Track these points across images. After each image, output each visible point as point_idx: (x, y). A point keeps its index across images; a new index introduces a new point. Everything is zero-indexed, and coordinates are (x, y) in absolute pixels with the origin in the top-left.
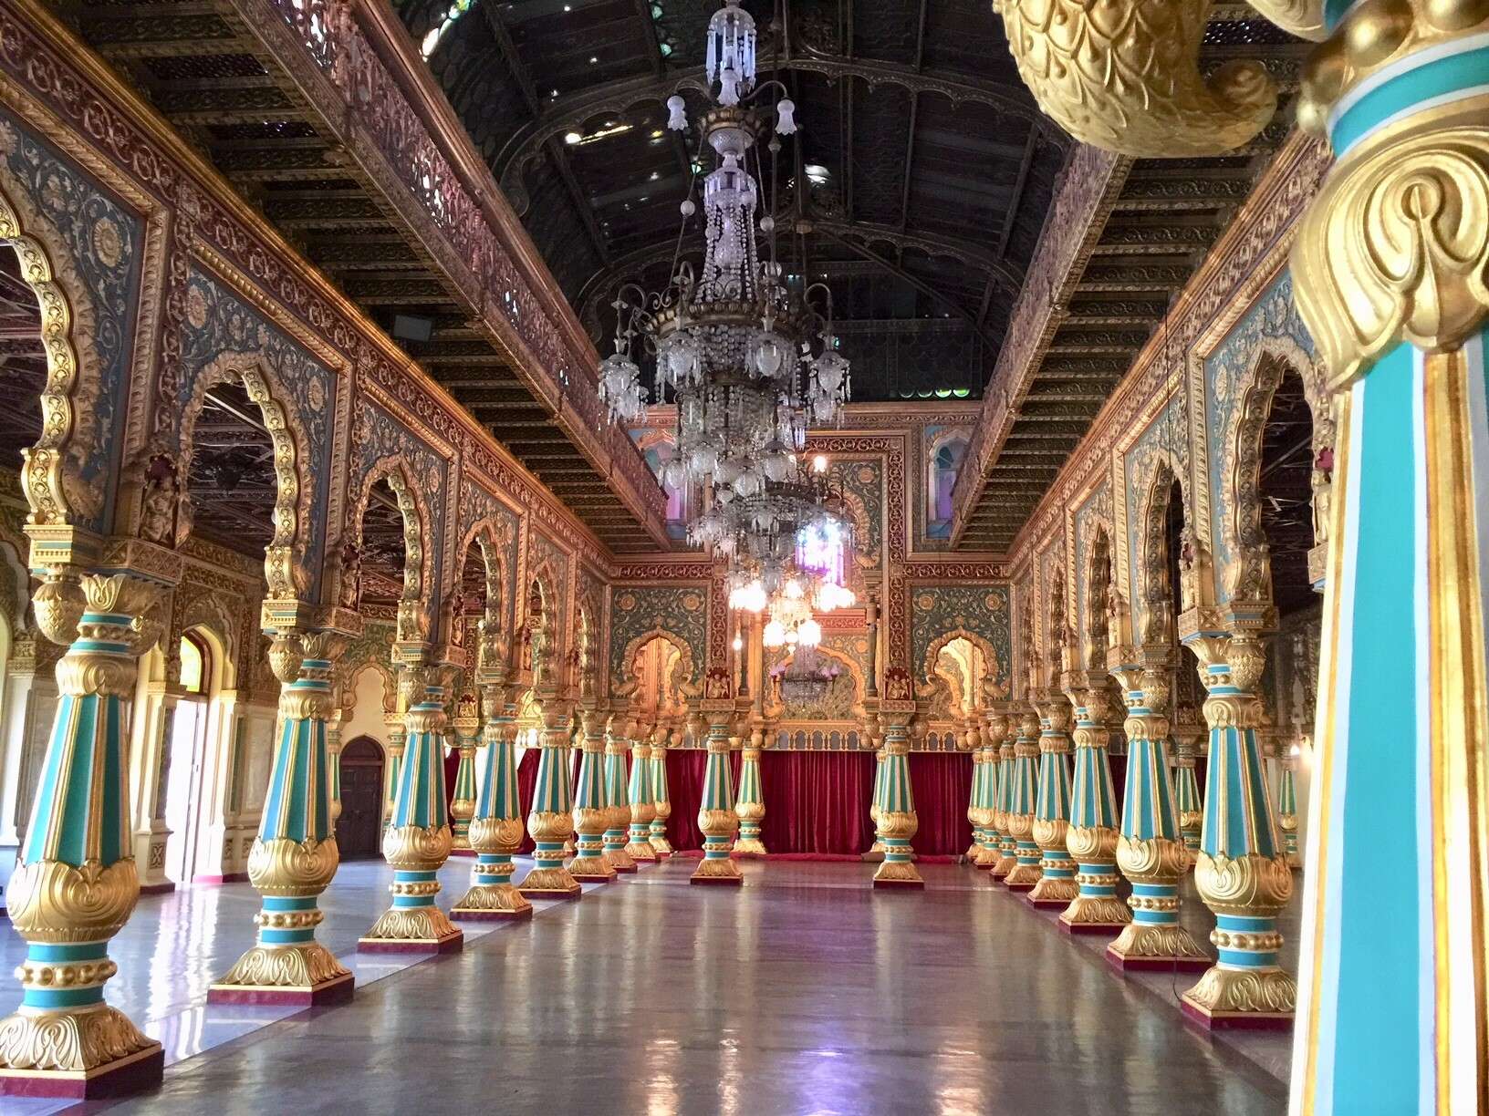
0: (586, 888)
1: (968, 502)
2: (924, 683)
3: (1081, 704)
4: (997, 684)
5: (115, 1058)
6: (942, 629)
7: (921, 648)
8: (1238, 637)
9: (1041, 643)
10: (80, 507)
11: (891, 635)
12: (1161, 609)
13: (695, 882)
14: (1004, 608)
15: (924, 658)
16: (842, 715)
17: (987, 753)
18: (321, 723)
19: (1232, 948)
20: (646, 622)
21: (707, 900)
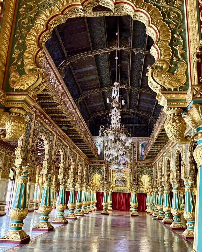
0: (85, 214)
1: (147, 154)
2: (139, 182)
3: (165, 187)
4: (151, 183)
5: (24, 238)
6: (142, 173)
7: (139, 176)
8: (190, 178)
9: (159, 176)
10: (23, 156)
11: (134, 174)
12: (178, 172)
13: (102, 214)
14: (152, 170)
15: (139, 178)
16: (125, 186)
17: (149, 193)
18: (50, 187)
19: (190, 226)
20: (94, 171)
21: (103, 217)
